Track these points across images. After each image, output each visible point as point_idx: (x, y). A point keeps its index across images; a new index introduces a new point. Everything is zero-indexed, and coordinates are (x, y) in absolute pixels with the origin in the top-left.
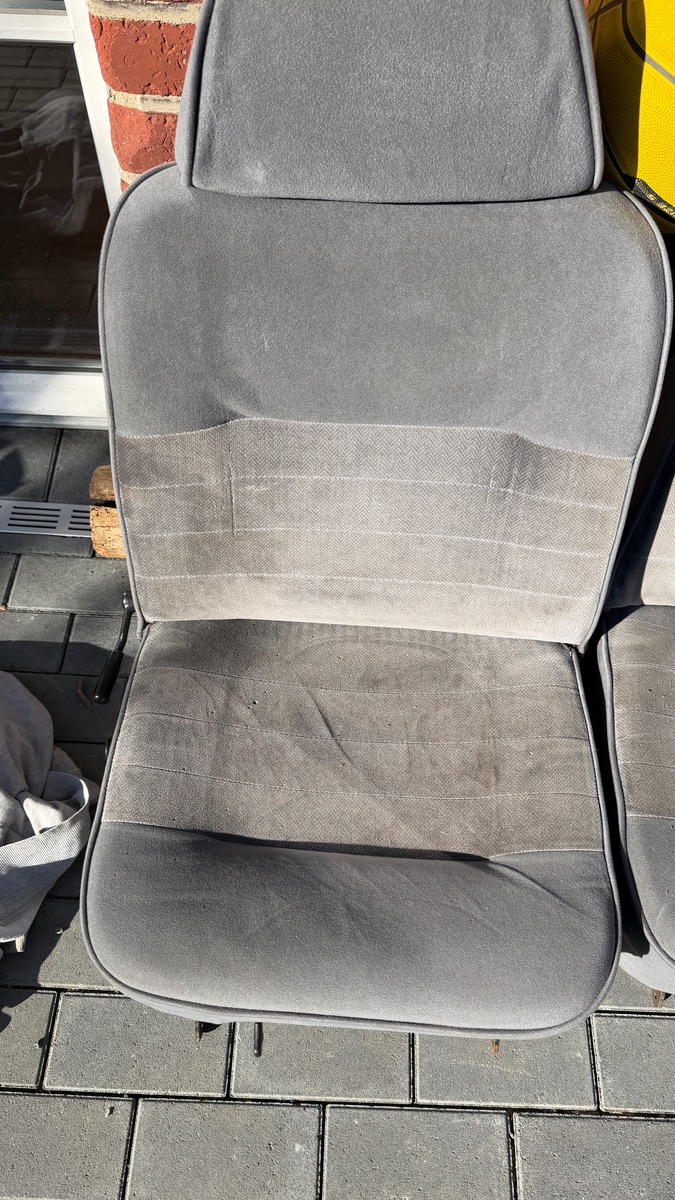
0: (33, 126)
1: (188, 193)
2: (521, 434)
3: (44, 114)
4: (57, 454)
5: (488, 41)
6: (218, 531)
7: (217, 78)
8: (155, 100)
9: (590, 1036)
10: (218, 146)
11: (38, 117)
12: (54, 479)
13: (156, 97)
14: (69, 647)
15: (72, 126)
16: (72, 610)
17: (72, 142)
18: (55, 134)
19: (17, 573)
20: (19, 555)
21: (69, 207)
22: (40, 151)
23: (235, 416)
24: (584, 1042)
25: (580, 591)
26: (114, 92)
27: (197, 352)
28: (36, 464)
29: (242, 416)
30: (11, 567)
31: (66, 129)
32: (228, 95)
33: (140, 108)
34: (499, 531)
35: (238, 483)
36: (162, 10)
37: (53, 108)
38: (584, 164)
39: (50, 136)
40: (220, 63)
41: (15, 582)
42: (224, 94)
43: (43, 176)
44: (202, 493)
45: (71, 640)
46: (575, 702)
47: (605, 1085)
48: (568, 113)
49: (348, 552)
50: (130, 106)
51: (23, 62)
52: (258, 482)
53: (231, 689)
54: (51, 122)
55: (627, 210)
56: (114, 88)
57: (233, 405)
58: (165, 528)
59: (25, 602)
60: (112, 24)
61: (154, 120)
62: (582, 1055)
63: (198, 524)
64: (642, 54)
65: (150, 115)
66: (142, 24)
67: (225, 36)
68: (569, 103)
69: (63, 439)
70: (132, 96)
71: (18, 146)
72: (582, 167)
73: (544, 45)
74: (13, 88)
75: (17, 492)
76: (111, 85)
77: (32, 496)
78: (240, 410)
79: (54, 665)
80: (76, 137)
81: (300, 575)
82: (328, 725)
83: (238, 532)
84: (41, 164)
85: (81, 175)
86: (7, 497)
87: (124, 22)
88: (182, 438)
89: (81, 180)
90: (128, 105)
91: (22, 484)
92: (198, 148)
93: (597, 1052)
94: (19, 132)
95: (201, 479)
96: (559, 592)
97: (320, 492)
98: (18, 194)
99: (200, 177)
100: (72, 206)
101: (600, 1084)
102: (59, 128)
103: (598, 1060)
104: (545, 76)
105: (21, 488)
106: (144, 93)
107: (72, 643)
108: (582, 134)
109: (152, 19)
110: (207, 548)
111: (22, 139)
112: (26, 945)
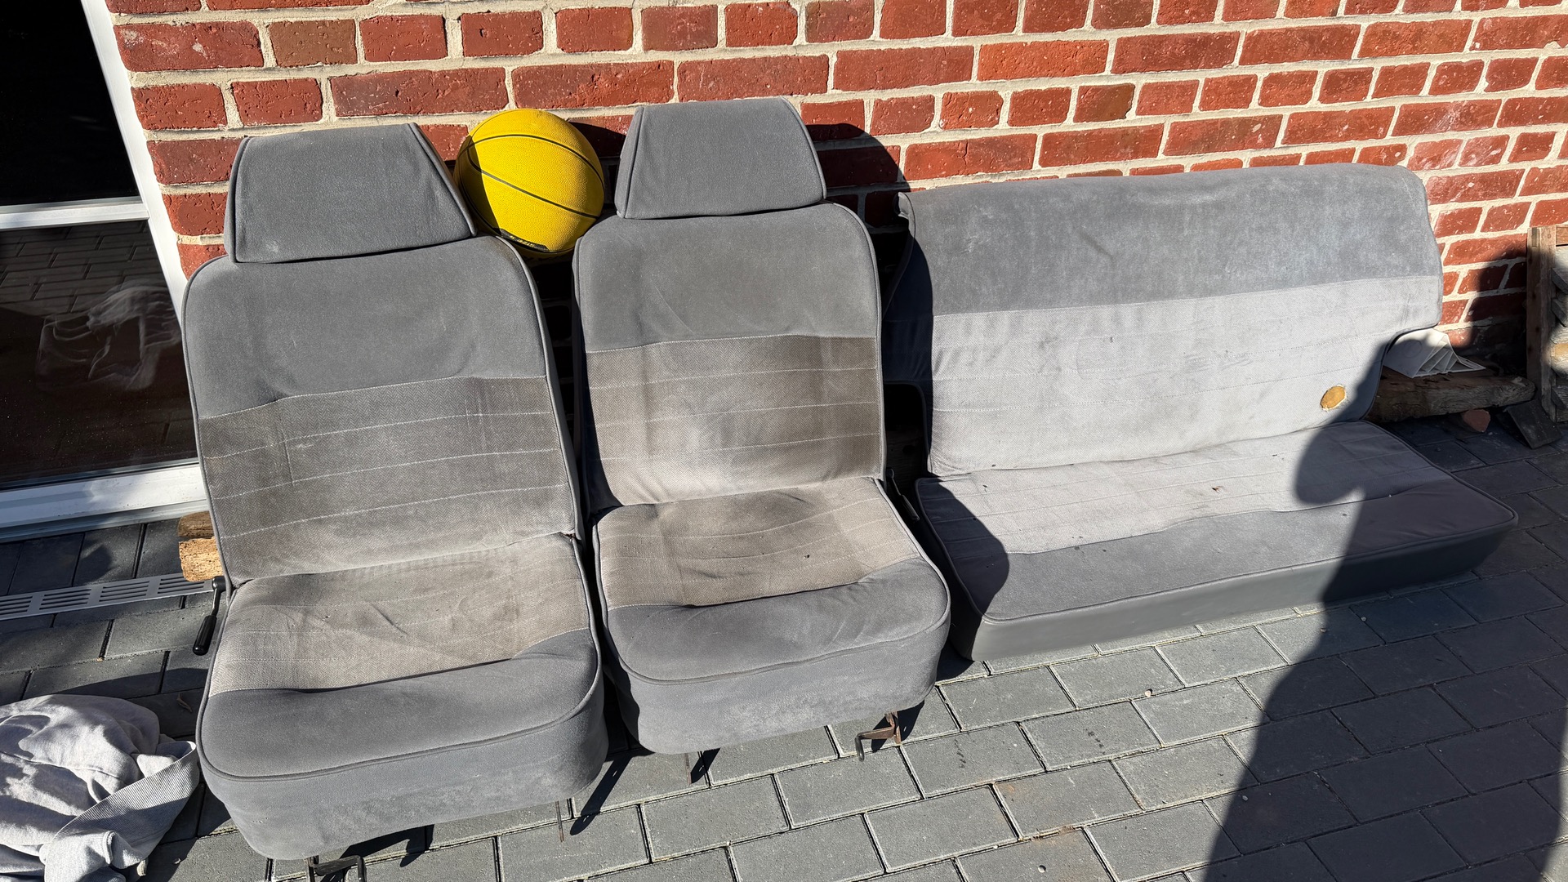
0: (99, 313)
1: (235, 266)
2: (475, 376)
3: (108, 303)
4: (142, 543)
5: (387, 170)
6: (281, 484)
7: (244, 203)
8: (210, 237)
9: (641, 819)
10: (249, 237)
11: (102, 307)
12: (141, 561)
13: (211, 235)
14: (166, 675)
15: (136, 308)
16: (167, 649)
17: (137, 319)
18: (120, 316)
19: (112, 633)
20: (113, 621)
21: (137, 370)
22: (108, 330)
23: (281, 396)
24: (636, 822)
25: (552, 480)
26: (181, 236)
27: (250, 353)
28: (123, 554)
29: (286, 396)
30: (106, 629)
31: (131, 311)
32: (251, 210)
33: (200, 243)
34: (484, 446)
35: (289, 443)
36: (210, 186)
37: (115, 299)
38: (460, 221)
39: (115, 318)
40: (244, 195)
41: (110, 640)
42: (249, 210)
43: (111, 348)
44: (264, 453)
45: (167, 669)
46: (572, 562)
47: (654, 845)
48: (440, 198)
49: (381, 485)
50: (193, 243)
51: (82, 276)
52: (305, 441)
53: (307, 613)
54: (116, 308)
55: (495, 243)
56: (181, 234)
57: (278, 386)
58: (240, 488)
59: (120, 651)
60: (177, 197)
61: (211, 249)
62: (635, 831)
63: (264, 481)
64: (479, 170)
65: (207, 247)
66: (198, 196)
67: (246, 183)
68: (439, 192)
69: (147, 531)
70: (194, 237)
71: (87, 329)
72: (462, 226)
73: (417, 170)
74: (71, 296)
75: (106, 576)
76: (179, 233)
77: (122, 577)
78: (285, 391)
79: (154, 688)
80: (140, 315)
81: (349, 512)
82: (388, 620)
83: (295, 483)
84: (109, 340)
85: (147, 342)
86: (96, 582)
87: (185, 196)
88: (245, 413)
89: (147, 346)
90: (192, 243)
91: (110, 569)
92: (237, 238)
93: (647, 827)
94: (87, 319)
95: (263, 444)
96: (540, 485)
97: (351, 441)
98: (87, 368)
99: (240, 254)
100: (140, 368)
101: (651, 845)
102: (124, 310)
103: (648, 831)
104: (423, 182)
105: (109, 573)
106: (202, 234)
107: (169, 671)
108: (452, 207)
109: (204, 192)
110: (273, 500)
111: (89, 324)
112: (147, 870)
